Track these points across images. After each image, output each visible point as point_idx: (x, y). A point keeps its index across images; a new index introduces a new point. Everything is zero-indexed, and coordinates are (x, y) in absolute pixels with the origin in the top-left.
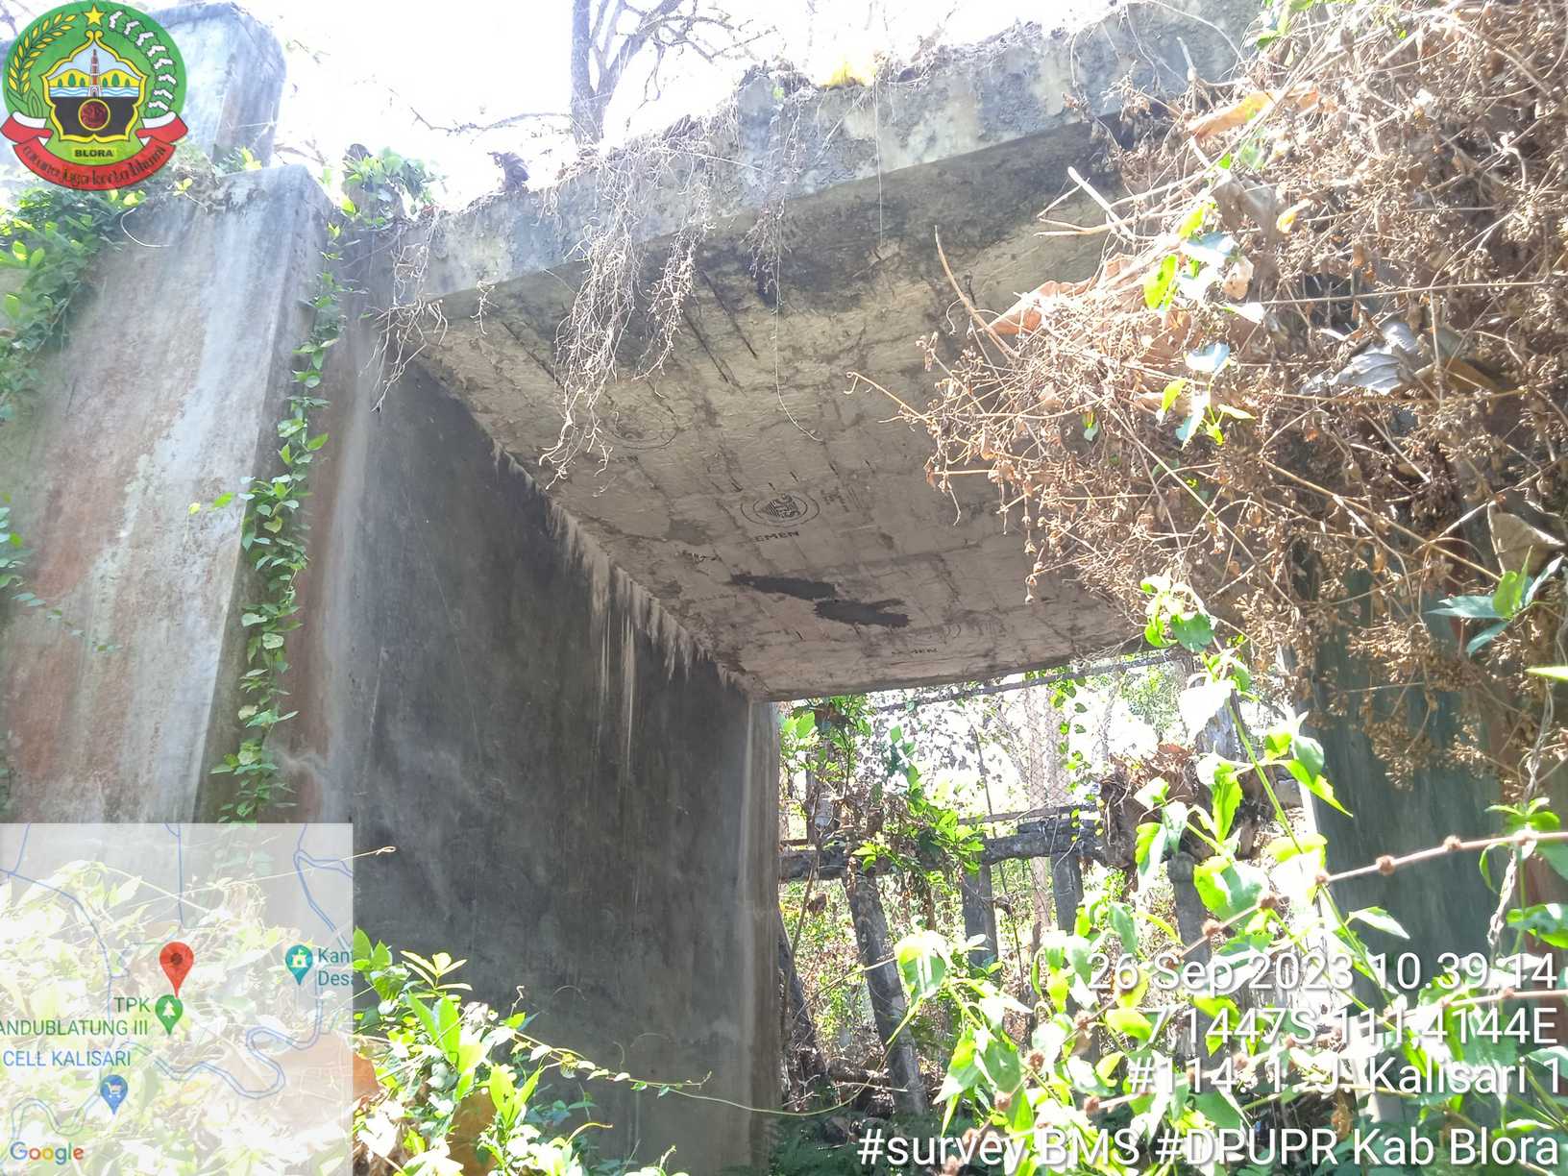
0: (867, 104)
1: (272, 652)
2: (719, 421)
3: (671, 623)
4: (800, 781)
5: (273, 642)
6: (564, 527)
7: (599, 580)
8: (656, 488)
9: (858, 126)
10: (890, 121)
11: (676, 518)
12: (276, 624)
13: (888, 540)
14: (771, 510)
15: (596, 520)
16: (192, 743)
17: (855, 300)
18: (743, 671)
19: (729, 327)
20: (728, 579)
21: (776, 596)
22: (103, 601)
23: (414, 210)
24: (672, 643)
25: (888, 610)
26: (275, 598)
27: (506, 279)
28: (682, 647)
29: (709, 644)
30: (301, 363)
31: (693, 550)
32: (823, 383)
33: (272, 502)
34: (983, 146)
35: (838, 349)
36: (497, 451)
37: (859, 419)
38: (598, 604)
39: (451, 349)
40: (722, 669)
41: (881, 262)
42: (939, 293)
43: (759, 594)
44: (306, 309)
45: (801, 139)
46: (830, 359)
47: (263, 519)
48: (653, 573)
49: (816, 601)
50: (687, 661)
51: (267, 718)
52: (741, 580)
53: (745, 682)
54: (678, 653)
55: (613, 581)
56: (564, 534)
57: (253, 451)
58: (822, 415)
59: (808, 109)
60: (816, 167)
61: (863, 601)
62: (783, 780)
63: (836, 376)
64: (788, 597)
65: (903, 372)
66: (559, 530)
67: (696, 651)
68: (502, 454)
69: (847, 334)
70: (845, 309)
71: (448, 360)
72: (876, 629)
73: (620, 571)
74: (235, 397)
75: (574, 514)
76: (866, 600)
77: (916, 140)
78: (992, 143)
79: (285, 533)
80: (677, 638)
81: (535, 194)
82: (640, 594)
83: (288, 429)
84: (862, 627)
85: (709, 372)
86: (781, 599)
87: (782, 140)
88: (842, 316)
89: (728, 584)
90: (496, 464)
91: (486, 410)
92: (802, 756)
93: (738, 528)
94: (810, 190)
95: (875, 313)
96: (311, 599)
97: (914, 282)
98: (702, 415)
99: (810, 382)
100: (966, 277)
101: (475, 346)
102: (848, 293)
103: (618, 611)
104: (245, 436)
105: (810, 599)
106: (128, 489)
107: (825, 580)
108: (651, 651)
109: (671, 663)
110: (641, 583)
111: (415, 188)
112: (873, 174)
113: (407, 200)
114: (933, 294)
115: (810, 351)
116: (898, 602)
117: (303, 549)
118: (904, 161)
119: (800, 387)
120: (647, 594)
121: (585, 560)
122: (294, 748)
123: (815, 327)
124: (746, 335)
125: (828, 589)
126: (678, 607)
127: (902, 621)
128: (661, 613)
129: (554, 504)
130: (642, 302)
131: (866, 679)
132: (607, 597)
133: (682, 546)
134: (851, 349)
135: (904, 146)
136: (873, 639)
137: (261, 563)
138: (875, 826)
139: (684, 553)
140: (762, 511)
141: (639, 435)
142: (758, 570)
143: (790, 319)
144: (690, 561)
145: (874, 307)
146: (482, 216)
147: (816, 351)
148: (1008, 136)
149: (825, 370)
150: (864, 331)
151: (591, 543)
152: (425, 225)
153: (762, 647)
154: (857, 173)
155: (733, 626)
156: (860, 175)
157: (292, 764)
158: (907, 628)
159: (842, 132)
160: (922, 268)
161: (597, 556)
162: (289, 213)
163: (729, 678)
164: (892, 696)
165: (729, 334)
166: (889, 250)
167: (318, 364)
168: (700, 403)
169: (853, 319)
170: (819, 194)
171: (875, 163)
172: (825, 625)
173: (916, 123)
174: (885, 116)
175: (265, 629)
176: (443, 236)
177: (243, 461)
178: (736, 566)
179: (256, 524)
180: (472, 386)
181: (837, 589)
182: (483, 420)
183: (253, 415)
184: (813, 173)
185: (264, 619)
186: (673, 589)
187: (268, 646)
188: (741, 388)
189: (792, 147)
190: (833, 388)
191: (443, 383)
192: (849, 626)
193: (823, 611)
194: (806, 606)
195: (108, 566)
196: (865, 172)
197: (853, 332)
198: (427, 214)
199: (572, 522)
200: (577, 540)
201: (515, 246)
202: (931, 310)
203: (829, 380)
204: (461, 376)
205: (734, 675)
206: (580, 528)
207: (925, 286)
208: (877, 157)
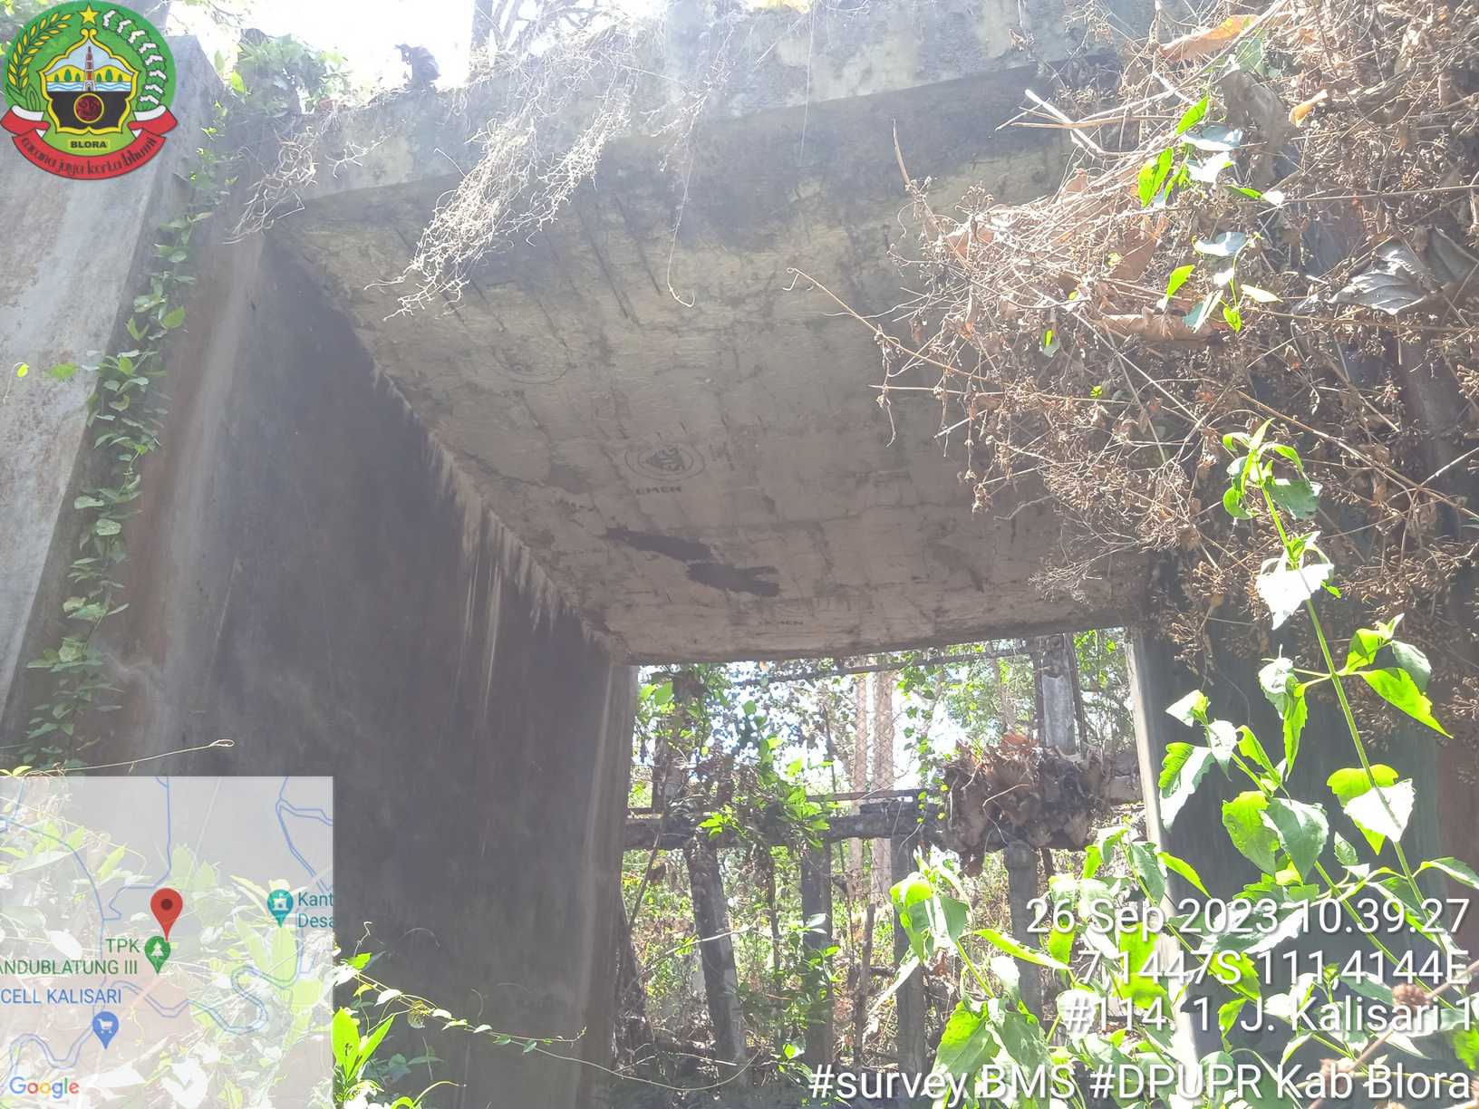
0: (803, 30)
1: (107, 540)
2: (613, 360)
3: (540, 574)
5: (109, 529)
6: (440, 460)
7: (471, 521)
8: (540, 427)
9: (790, 51)
10: (825, 49)
11: (557, 462)
12: (113, 510)
13: (770, 503)
14: (656, 462)
15: (472, 457)
17: (768, 242)
18: (607, 631)
19: (635, 258)
20: (605, 532)
21: (648, 554)
24: (538, 595)
25: (762, 577)
26: (115, 483)
27: (405, 181)
28: (549, 601)
29: (575, 599)
30: (169, 238)
31: (571, 498)
32: (725, 329)
33: (121, 379)
35: (746, 292)
36: (377, 372)
37: (758, 370)
38: (468, 544)
39: (337, 254)
40: (586, 627)
41: (800, 201)
42: (855, 241)
43: (631, 551)
44: (181, 184)
46: (735, 302)
47: (111, 396)
48: (526, 520)
49: (690, 562)
50: (552, 616)
51: (94, 611)
52: (617, 535)
53: (609, 642)
54: (544, 606)
55: (485, 522)
56: (439, 468)
57: (110, 327)
58: (721, 363)
59: (740, 30)
60: (745, 90)
61: (737, 567)
62: (636, 744)
63: (739, 322)
64: (662, 556)
65: (807, 324)
66: (433, 463)
67: (561, 605)
68: (381, 376)
69: (756, 277)
70: (758, 250)
71: (334, 266)
72: (746, 597)
73: (493, 515)
74: (94, 270)
75: (450, 448)
76: (739, 565)
77: (851, 72)
78: (930, 81)
79: (131, 414)
80: (544, 590)
81: (444, 94)
82: (511, 540)
83: (144, 303)
84: (733, 594)
85: (609, 305)
86: (655, 557)
88: (755, 256)
89: (601, 537)
90: (374, 385)
91: (369, 326)
92: (653, 723)
93: (620, 478)
94: (737, 113)
95: (787, 257)
97: (830, 227)
98: (597, 352)
99: (712, 326)
100: (885, 226)
101: (364, 254)
102: (762, 232)
103: (488, 553)
104: (103, 310)
105: (684, 560)
107: (701, 540)
108: (518, 600)
109: (536, 615)
110: (512, 529)
111: (313, 82)
112: (803, 103)
113: (303, 94)
114: (848, 243)
115: (715, 292)
116: (771, 570)
117: (155, 433)
118: (837, 92)
119: (702, 331)
120: (516, 542)
121: (458, 499)
122: (127, 652)
123: (726, 266)
124: (652, 267)
125: (703, 551)
126: (549, 557)
127: (773, 590)
128: (531, 563)
129: (431, 436)
131: (730, 648)
132: (477, 539)
133: (560, 493)
134: (757, 295)
135: (838, 76)
136: (742, 607)
137: (101, 440)
138: (725, 795)
139: (561, 501)
141: (528, 368)
142: (636, 525)
143: (700, 254)
144: (567, 510)
145: (787, 249)
146: (384, 109)
147: (722, 292)
148: (945, 76)
149: (730, 314)
150: (774, 276)
151: (465, 481)
152: (322, 117)
153: (629, 607)
154: (787, 100)
155: (602, 583)
156: (790, 103)
157: (124, 670)
158: (778, 597)
159: (774, 56)
160: (841, 212)
161: (471, 496)
163: (592, 637)
164: (747, 670)
165: (634, 264)
166: (810, 189)
167: (185, 239)
168: (596, 338)
169: (764, 260)
170: (745, 118)
171: (806, 92)
172: (696, 588)
173: (852, 54)
174: (820, 44)
175: (102, 515)
177: (97, 336)
178: (613, 518)
179: (102, 400)
180: (358, 298)
181: (713, 551)
182: (365, 337)
184: (741, 96)
185: (101, 503)
186: (546, 539)
187: (103, 532)
188: (640, 326)
190: (735, 335)
191: (326, 293)
192: (720, 592)
193: (697, 574)
194: (679, 567)
196: (796, 99)
197: (763, 275)
198: (324, 109)
199: (449, 457)
200: (451, 477)
201: (416, 148)
202: (845, 259)
203: (732, 326)
204: (346, 286)
205: (598, 634)
206: (456, 465)
207: (841, 232)
208: (809, 85)
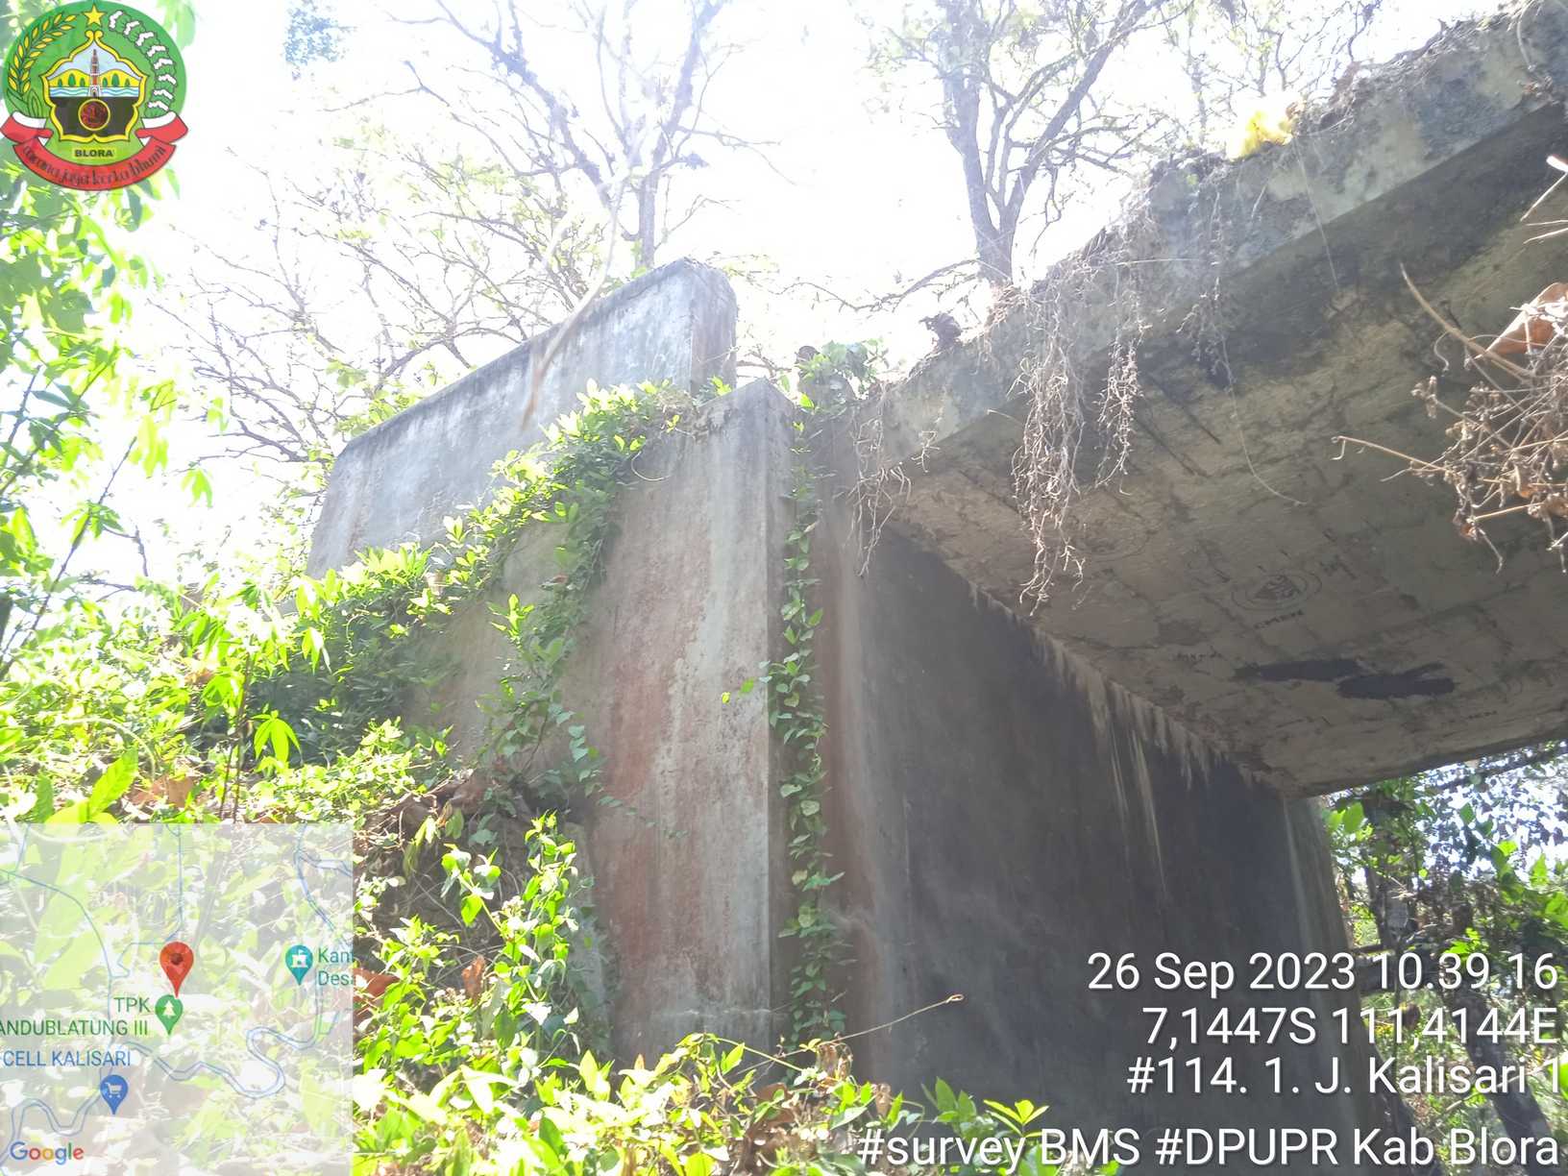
0: (1291, 161)
1: (811, 818)
2: (1192, 515)
3: (1179, 729)
4: (1359, 878)
5: (811, 808)
6: (1052, 651)
7: (1096, 699)
8: (1138, 595)
9: (1283, 186)
10: (1320, 172)
11: (1165, 621)
12: (809, 791)
13: (1410, 601)
14: (1266, 593)
15: (1082, 639)
16: (758, 913)
17: (1318, 360)
18: (1268, 769)
19: (1185, 420)
20: (1233, 673)
21: (1291, 682)
22: (666, 793)
23: (862, 390)
24: (1184, 751)
25: (1427, 676)
26: (805, 766)
27: (956, 430)
28: (1196, 754)
29: (1224, 745)
30: (790, 551)
31: (1189, 651)
32: (1299, 451)
33: (787, 679)
34: (1432, 165)
35: (1309, 412)
36: (974, 592)
37: (1348, 479)
38: (1100, 722)
39: (916, 507)
40: (1244, 771)
41: (1339, 313)
42: (1414, 327)
43: (1269, 685)
44: (786, 501)
45: (1225, 217)
46: (1302, 425)
47: (783, 696)
48: (1150, 682)
49: (1338, 680)
50: (1205, 768)
51: (817, 880)
52: (1247, 673)
53: (1273, 780)
54: (1193, 760)
55: (1110, 697)
56: (1052, 659)
57: (765, 638)
58: (1304, 483)
59: (1226, 186)
60: (1247, 240)
61: (1394, 672)
62: (1339, 879)
63: (1312, 441)
64: (1304, 682)
65: (1389, 419)
66: (1046, 656)
67: (1211, 755)
68: (979, 593)
69: (1316, 396)
70: (1308, 371)
71: (916, 517)
72: (1417, 700)
73: (1115, 685)
74: (743, 594)
75: (1058, 637)
76: (1398, 670)
77: (1354, 181)
78: (1444, 158)
79: (802, 707)
80: (1189, 745)
81: (970, 345)
82: (1140, 704)
83: (789, 612)
84: (1400, 701)
85: (1172, 469)
86: (1296, 685)
87: (1205, 225)
88: (1308, 378)
89: (1231, 680)
90: (975, 604)
91: (958, 556)
92: (1355, 852)
93: (1233, 619)
94: (1245, 264)
95: (1343, 367)
96: (835, 764)
97: (1381, 325)
98: (1173, 512)
99: (1285, 454)
100: (1444, 303)
101: (938, 499)
102: (1307, 354)
103: (1121, 727)
104: (757, 626)
105: (1329, 680)
106: (671, 692)
107: (1343, 656)
108: (1164, 762)
109: (1187, 772)
110: (1139, 694)
111: (860, 371)
112: (1313, 228)
113: (855, 383)
114: (1408, 331)
115: (1278, 423)
116: (1436, 666)
117: (820, 718)
118: (1345, 206)
119: (1274, 461)
120: (1149, 704)
121: (1078, 681)
122: (843, 908)
123: (1279, 397)
124: (1204, 423)
125: (1350, 666)
126: (1183, 712)
127: (1447, 685)
128: (1166, 721)
129: (1037, 631)
130: (1090, 416)
131: (1417, 757)
132: (1107, 715)
133: (1176, 649)
134: (1322, 411)
135: (1341, 191)
136: (1414, 712)
137: (787, 737)
138: (1464, 920)
139: (1179, 656)
140: (1257, 596)
141: (1111, 547)
142: (1265, 660)
143: (1250, 396)
144: (1186, 662)
145: (1339, 362)
146: (925, 377)
147: (1283, 421)
148: (1460, 147)
149: (1298, 437)
150: (1335, 389)
151: (1080, 662)
152: (875, 402)
153: (1285, 740)
154: (1294, 232)
155: (1248, 723)
156: (1297, 234)
157: (845, 921)
158: (1455, 693)
159: (1268, 197)
160: (1389, 307)
161: (1090, 675)
162: (760, 422)
163: (1254, 778)
164: (1450, 772)
165: (1186, 427)
166: (1346, 299)
167: (805, 548)
168: (1168, 501)
169: (1319, 379)
170: (1256, 265)
171: (1312, 218)
172: (1354, 705)
173: (1349, 165)
174: (1312, 167)
175: (801, 797)
176: (892, 406)
177: (758, 648)
178: (1238, 659)
179: (777, 703)
180: (941, 536)
181: (1360, 663)
182: (956, 566)
183: (760, 605)
184: (1245, 247)
185: (799, 788)
186: (1176, 694)
187: (807, 813)
188: (1209, 477)
189: (1216, 227)
190: (1310, 453)
191: (915, 540)
192: (1384, 702)
193: (1347, 691)
194: (1327, 689)
195: (666, 761)
196: (1302, 229)
197: (1321, 391)
198: (875, 389)
199: (1058, 645)
200: (1066, 661)
201: (959, 398)
202: (1409, 347)
203: (1305, 446)
204: (929, 530)
205: (1259, 775)
206: (1066, 650)
207: (1397, 324)
208: (1312, 210)
